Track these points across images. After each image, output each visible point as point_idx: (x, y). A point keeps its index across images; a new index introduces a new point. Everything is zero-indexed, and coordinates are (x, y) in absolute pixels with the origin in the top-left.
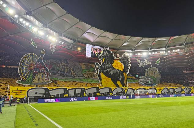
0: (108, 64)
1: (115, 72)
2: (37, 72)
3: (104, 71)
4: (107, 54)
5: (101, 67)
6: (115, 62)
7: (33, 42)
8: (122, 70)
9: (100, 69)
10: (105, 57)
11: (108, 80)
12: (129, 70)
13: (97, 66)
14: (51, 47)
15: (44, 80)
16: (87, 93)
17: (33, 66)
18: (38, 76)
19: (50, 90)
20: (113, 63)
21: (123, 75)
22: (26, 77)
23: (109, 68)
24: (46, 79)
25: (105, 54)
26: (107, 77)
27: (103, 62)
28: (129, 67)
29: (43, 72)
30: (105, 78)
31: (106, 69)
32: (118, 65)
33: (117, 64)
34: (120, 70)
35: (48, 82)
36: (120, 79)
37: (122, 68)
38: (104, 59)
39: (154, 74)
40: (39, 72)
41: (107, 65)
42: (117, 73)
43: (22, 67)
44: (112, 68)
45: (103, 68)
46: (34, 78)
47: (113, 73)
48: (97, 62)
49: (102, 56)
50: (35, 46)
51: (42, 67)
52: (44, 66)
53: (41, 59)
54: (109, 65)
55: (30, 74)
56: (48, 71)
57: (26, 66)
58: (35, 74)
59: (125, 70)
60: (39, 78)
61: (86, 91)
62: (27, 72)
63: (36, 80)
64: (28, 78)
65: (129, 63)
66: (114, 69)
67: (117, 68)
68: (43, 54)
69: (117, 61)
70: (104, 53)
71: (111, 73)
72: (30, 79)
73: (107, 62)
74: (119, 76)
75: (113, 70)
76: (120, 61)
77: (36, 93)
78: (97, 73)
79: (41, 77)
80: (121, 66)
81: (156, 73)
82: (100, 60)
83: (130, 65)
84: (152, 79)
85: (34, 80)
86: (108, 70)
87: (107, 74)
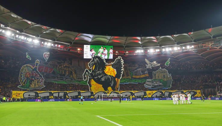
0: (99, 70)
1: (107, 78)
2: (33, 79)
3: (95, 78)
4: (97, 60)
5: (91, 74)
6: (107, 68)
7: (28, 55)
8: (114, 76)
9: (90, 76)
10: (95, 64)
11: (98, 86)
12: (121, 75)
13: (87, 73)
14: (45, 56)
15: (39, 85)
16: (69, 96)
17: (29, 74)
18: (34, 82)
19: (39, 93)
20: (105, 69)
21: (115, 81)
22: (24, 83)
23: (100, 74)
24: (41, 84)
25: (95, 60)
26: (97, 84)
27: (93, 69)
28: (122, 72)
29: (38, 79)
30: (96, 85)
31: (97, 76)
32: (110, 71)
33: (109, 69)
34: (112, 76)
35: (42, 87)
36: (112, 85)
37: (114, 74)
38: (94, 66)
39: (163, 77)
40: (35, 79)
41: (98, 72)
42: (109, 79)
43: (21, 75)
44: (104, 74)
45: (94, 75)
46: (31, 84)
47: (105, 79)
48: (87, 69)
49: (92, 63)
50: (30, 58)
51: (37, 75)
52: (39, 74)
53: (36, 68)
54: (101, 72)
55: (27, 81)
56: (42, 77)
57: (24, 74)
58: (32, 81)
59: (118, 76)
60: (35, 84)
61: (68, 94)
62: (25, 79)
63: (33, 86)
64: (26, 84)
65: (122, 67)
66: (106, 75)
67: (109, 74)
68: (37, 64)
69: (109, 67)
70: (93, 60)
71: (103, 79)
72: (28, 85)
73: (97, 68)
74: (111, 82)
75: (105, 77)
76: (112, 67)
77: (29, 95)
78: (87, 80)
79: (36, 83)
80: (113, 71)
81: (166, 76)
82: (89, 67)
83: (123, 69)
84: (161, 82)
85: (31, 85)
86: (99, 77)
87: (98, 81)
